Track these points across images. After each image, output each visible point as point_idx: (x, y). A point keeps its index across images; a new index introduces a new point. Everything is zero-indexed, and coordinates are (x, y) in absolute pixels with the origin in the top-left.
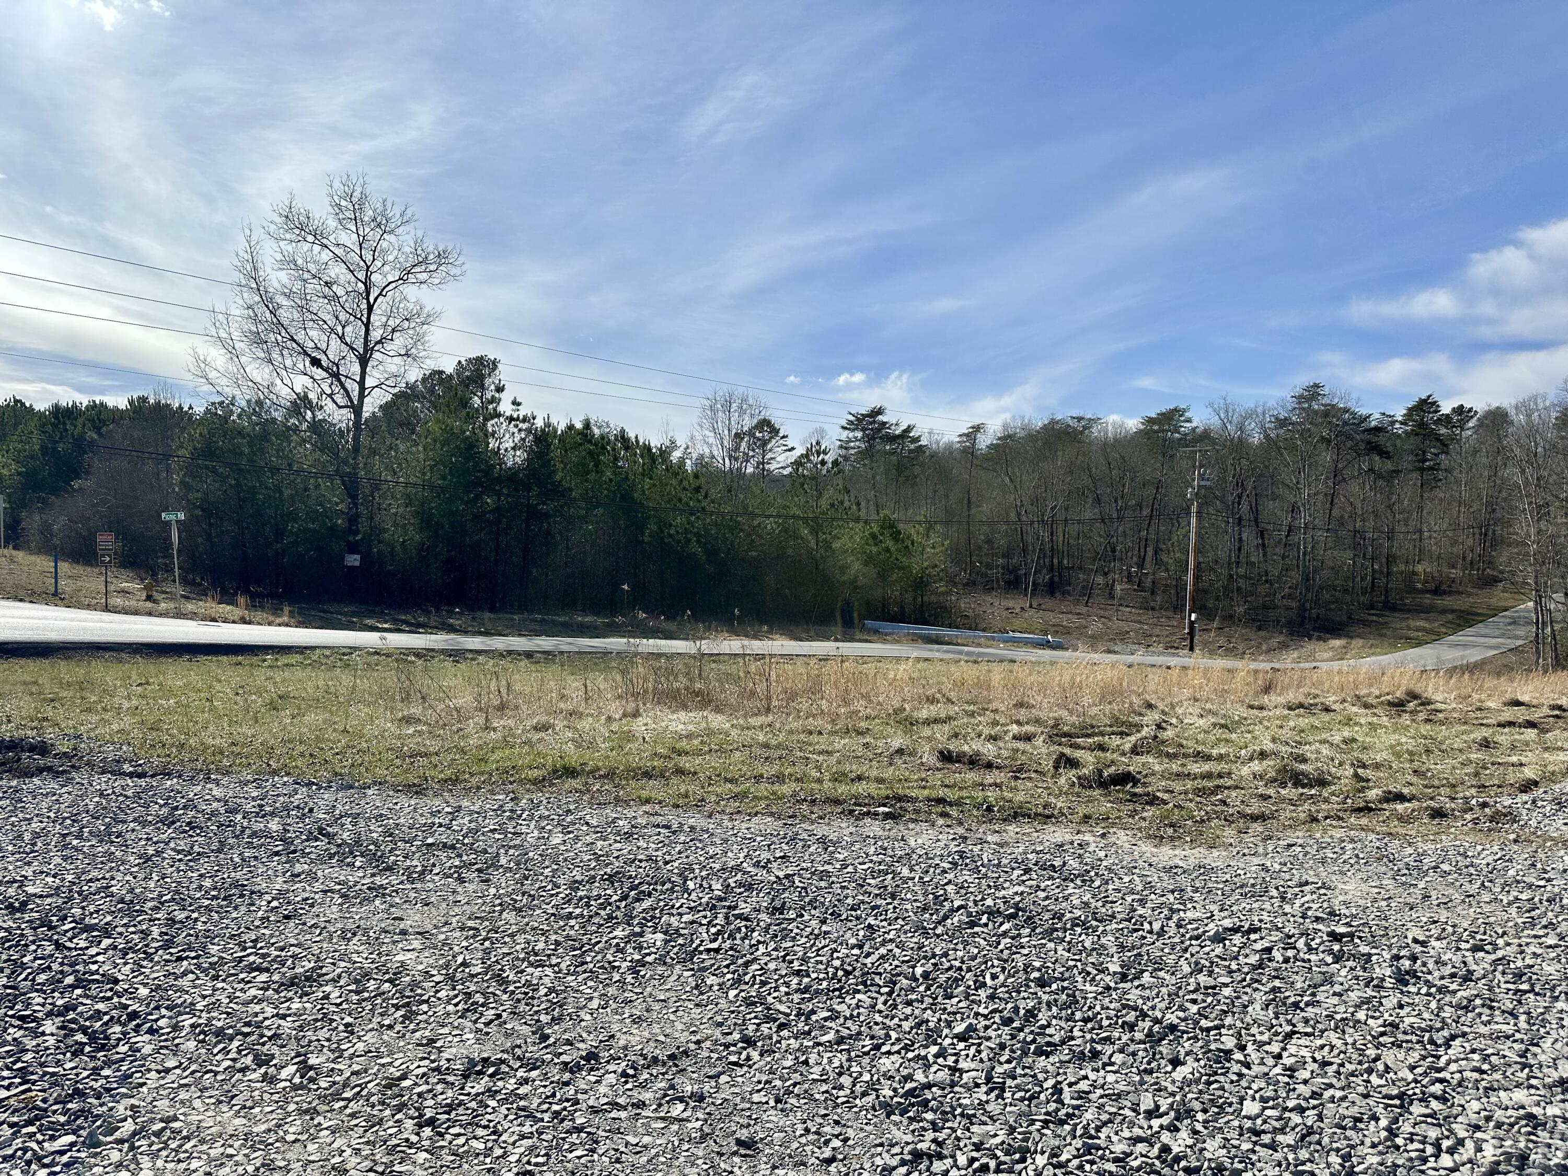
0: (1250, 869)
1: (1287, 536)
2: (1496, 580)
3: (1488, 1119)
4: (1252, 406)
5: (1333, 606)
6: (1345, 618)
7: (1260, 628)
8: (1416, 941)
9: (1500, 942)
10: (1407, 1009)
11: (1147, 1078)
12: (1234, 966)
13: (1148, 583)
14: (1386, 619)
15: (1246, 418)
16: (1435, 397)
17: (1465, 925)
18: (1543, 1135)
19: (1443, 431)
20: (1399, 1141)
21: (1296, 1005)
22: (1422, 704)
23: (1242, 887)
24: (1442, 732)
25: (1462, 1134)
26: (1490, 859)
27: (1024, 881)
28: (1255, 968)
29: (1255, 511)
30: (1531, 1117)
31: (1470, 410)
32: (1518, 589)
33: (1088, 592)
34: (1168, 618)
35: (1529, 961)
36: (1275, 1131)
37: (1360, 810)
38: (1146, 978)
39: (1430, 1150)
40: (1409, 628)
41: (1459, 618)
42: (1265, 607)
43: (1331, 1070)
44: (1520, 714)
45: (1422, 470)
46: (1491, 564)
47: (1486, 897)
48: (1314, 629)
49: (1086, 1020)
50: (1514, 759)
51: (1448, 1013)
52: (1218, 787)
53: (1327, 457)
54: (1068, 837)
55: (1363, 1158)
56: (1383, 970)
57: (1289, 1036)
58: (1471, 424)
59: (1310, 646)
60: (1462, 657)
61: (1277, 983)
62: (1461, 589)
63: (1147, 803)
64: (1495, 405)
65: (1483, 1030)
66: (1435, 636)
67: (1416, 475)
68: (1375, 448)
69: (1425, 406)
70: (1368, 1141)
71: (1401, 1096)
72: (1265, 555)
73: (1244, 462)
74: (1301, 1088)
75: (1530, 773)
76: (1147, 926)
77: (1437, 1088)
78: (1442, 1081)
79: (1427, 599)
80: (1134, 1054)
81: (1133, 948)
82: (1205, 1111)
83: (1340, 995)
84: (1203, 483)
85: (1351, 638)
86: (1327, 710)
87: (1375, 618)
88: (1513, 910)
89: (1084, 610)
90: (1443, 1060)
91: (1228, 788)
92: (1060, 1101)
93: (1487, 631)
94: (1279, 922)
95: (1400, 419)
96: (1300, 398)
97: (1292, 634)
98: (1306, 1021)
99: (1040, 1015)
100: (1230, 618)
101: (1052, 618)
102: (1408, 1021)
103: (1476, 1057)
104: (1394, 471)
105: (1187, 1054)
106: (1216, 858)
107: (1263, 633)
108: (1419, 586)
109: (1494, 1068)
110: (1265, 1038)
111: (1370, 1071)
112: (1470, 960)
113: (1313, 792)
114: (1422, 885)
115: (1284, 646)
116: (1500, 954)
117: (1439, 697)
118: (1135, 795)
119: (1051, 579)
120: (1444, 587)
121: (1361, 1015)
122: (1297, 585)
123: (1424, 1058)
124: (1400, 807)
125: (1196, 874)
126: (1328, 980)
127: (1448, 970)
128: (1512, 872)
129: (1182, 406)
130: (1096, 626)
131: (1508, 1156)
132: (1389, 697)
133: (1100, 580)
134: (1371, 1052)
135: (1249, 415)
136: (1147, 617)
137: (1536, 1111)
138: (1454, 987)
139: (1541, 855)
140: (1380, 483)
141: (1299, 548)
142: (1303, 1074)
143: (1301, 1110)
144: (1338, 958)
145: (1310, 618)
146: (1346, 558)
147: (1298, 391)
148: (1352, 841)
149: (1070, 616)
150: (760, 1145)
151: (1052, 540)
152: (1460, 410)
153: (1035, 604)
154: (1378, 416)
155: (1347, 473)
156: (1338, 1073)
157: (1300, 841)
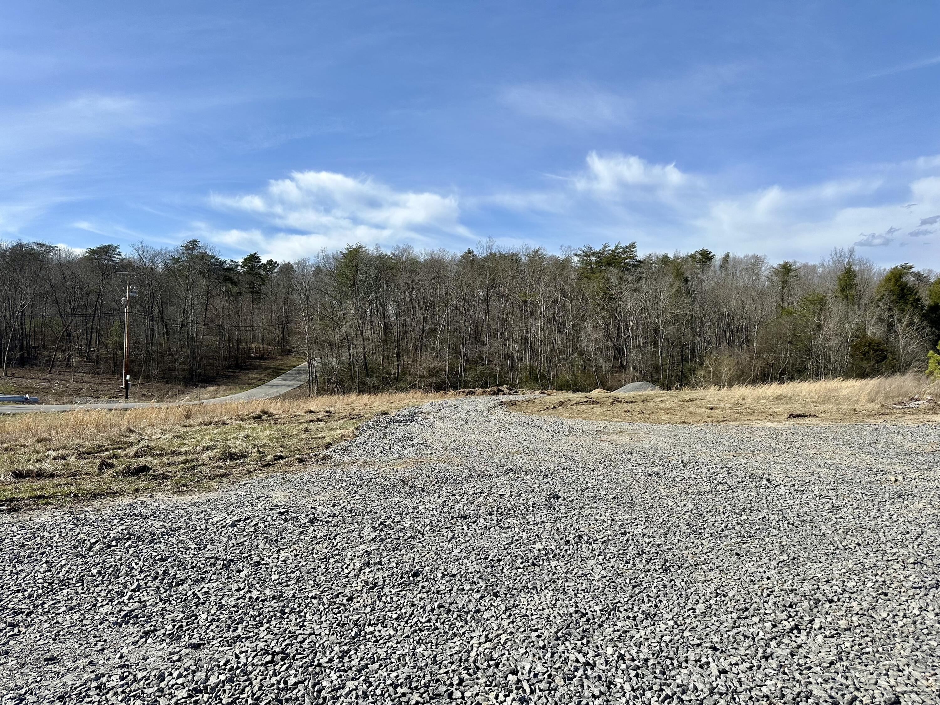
0: (232, 496)
1: (181, 328)
2: (290, 352)
3: (355, 556)
4: (159, 249)
5: (208, 368)
6: (215, 375)
7: (167, 382)
8: (312, 508)
9: (341, 502)
10: (317, 531)
11: (230, 580)
12: (245, 534)
13: (94, 356)
14: (237, 374)
15: (155, 256)
16: (259, 254)
17: (327, 499)
18: (371, 556)
19: (263, 273)
20: (330, 570)
21: (277, 540)
22: (269, 416)
23: (232, 504)
24: (286, 427)
25: (348, 563)
26: (328, 474)
27: (123, 524)
28: (254, 532)
29: (161, 312)
30: (367, 552)
31: (276, 263)
32: (301, 356)
33: (50, 364)
34: (109, 379)
35: (352, 506)
36: (287, 581)
37: (266, 466)
38: (209, 547)
39: (340, 570)
40: (249, 378)
41: (273, 371)
42: (169, 369)
43: (298, 557)
44: (314, 416)
45: (252, 293)
46: (288, 343)
47: (331, 488)
48: (199, 381)
49: (193, 568)
50: (320, 435)
51: (331, 529)
52: (194, 466)
53: (203, 282)
54: (132, 501)
55: (320, 579)
56: (304, 520)
57: (279, 551)
58: (275, 271)
59: (196, 391)
60: (277, 392)
61: (266, 535)
62: (274, 356)
63: (163, 478)
64: (287, 261)
65: (345, 531)
66: (262, 382)
67: (249, 295)
68: (228, 279)
69: (253, 259)
70: (320, 574)
71: (325, 558)
72: (168, 339)
73: (154, 282)
74: (290, 566)
75: (328, 440)
76: (198, 528)
77: (336, 552)
78: (337, 549)
79: (257, 362)
80: (220, 573)
81: (197, 538)
82: (258, 583)
83: (291, 533)
84: (131, 294)
85: (219, 385)
86: (224, 424)
87: (231, 374)
88: (342, 490)
89: (49, 376)
90: (335, 544)
91: (200, 465)
92: (198, 597)
93: (287, 378)
94: (256, 513)
95: (241, 264)
96: (187, 248)
97: (186, 385)
98: (283, 545)
99: (170, 572)
100: (148, 377)
101: (24, 383)
102: (319, 535)
103: (345, 539)
104: (238, 293)
105: (243, 567)
106: (213, 495)
107: (169, 386)
108: (253, 355)
109: (352, 541)
110: (270, 554)
111: (312, 553)
112: (333, 510)
113: (242, 461)
114: (306, 488)
115: (181, 393)
116: (342, 505)
117: (275, 412)
118: (155, 476)
119: (22, 356)
120: (265, 356)
121: (302, 537)
122: (188, 356)
123: (329, 544)
124: (283, 462)
125: (208, 503)
126: (285, 529)
127: (327, 515)
128: (337, 477)
129: (115, 245)
130: (58, 387)
131: (364, 564)
132: (253, 414)
133: (59, 355)
134: (311, 548)
135: (157, 254)
136: (94, 379)
137: (368, 549)
138: (330, 520)
139: (345, 469)
140: (232, 299)
141: (188, 334)
142: (289, 561)
143: (293, 572)
144: (285, 521)
145: (196, 375)
146: (215, 340)
147: (185, 243)
148: (271, 477)
149: (38, 381)
150: (60, 657)
151: (22, 328)
152: (270, 262)
153: (9, 373)
154: (229, 261)
155: (214, 292)
156: (301, 557)
157: (249, 481)
